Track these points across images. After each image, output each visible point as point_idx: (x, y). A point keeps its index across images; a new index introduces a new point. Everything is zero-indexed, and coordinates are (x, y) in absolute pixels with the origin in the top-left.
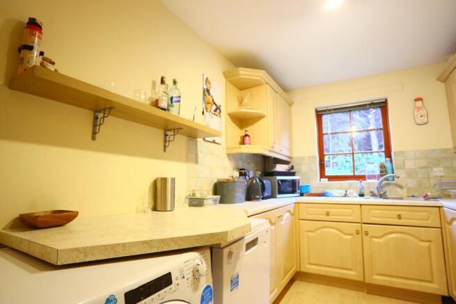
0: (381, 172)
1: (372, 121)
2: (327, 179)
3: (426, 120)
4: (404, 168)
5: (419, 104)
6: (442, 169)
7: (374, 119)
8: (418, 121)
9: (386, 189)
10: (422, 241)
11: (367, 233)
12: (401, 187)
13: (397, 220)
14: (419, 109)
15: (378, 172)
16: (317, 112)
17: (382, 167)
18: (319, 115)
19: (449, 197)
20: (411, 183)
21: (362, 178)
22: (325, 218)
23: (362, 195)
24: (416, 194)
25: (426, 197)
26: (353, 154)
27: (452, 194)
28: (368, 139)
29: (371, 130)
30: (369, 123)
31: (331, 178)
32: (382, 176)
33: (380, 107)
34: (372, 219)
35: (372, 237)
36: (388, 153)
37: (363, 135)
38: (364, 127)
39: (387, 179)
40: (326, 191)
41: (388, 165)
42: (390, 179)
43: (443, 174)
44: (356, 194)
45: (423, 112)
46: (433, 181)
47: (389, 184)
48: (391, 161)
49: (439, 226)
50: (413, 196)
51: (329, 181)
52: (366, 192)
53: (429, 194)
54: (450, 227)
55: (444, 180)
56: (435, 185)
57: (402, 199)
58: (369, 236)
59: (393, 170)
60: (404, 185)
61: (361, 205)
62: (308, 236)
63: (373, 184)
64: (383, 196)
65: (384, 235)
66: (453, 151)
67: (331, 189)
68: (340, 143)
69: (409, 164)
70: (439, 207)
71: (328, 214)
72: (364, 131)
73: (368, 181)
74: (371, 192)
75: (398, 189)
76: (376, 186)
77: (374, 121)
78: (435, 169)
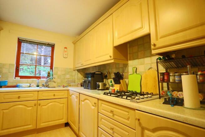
0: (48, 75)
1: (43, 52)
2: (19, 78)
3: (67, 57)
4: (57, 75)
5: (66, 49)
6: (69, 76)
7: (44, 51)
8: (65, 56)
9: (49, 83)
10: (61, 104)
11: (40, 105)
12: (55, 82)
13: (53, 97)
14: (65, 51)
15: (46, 76)
16: (19, 39)
17: (49, 73)
18: (20, 42)
19: (70, 86)
20: (59, 81)
21: (39, 78)
22: (17, 100)
23: (38, 86)
24: (60, 85)
25: (64, 87)
26: (36, 66)
27: (71, 85)
28: (40, 59)
29: (42, 55)
30: (41, 52)
31: (22, 77)
32: (48, 77)
33: (51, 47)
34: (43, 97)
35: (42, 106)
36: (51, 67)
37: (38, 57)
38: (39, 54)
39: (50, 79)
40: (19, 84)
41: (51, 72)
42: (51, 79)
43: (69, 78)
44: (35, 86)
45: (66, 53)
46: (66, 80)
47: (50, 81)
48: (52, 71)
49: (67, 97)
50: (59, 86)
51: (20, 79)
52: (40, 84)
53: (65, 85)
54: (71, 97)
55: (69, 80)
56: (66, 81)
57: (55, 87)
58: (41, 105)
59: (53, 75)
60: (56, 81)
61: (38, 91)
62: (3, 112)
63: (44, 80)
64: (47, 86)
65: (47, 104)
66: (73, 69)
67: (22, 83)
68: (26, 59)
69: (59, 73)
70: (68, 90)
71: (19, 97)
72: (39, 55)
73: (42, 79)
74: (43, 84)
75: (54, 83)
76: (45, 82)
77: (44, 52)
78: (67, 76)
